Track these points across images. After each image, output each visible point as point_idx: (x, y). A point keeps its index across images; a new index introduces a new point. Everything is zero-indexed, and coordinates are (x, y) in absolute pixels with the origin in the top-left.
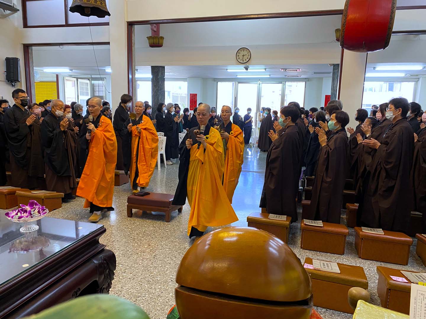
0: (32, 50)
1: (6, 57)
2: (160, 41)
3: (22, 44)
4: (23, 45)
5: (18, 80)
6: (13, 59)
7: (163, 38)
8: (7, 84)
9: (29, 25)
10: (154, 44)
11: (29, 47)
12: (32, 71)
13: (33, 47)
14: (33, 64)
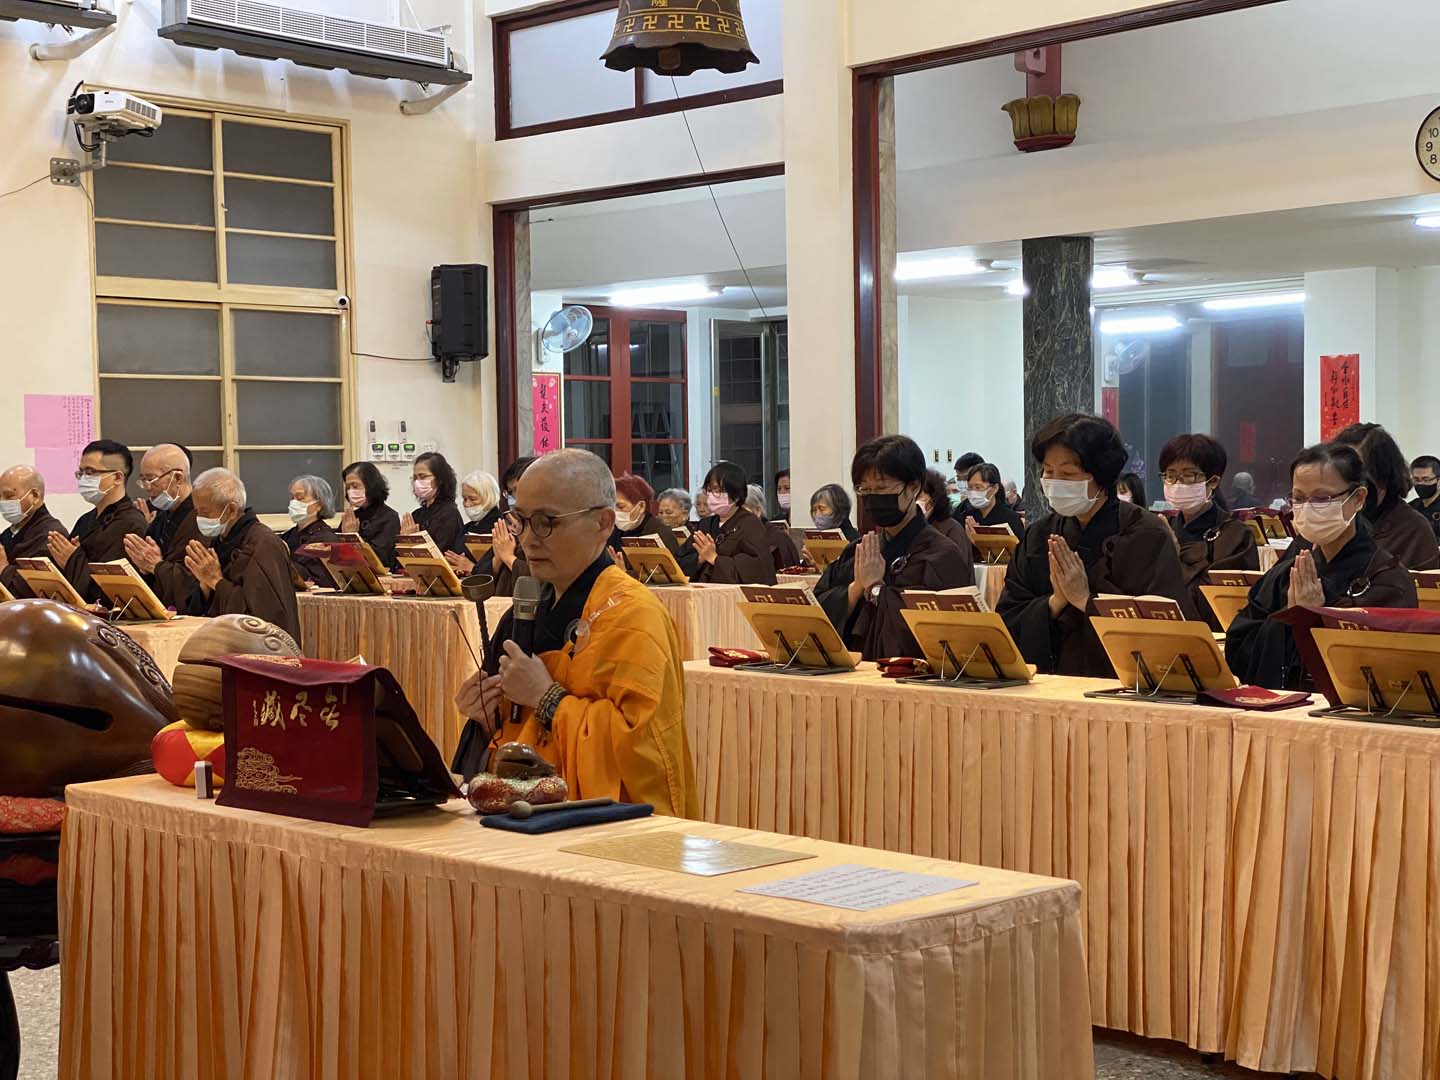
0: (527, 223)
1: (435, 266)
2: (1062, 117)
3: (488, 203)
4: (491, 208)
6: (470, 269)
7: (1078, 102)
9: (517, 122)
10: (1032, 135)
11: (516, 214)
12: (525, 311)
13: (531, 212)
14: (528, 279)
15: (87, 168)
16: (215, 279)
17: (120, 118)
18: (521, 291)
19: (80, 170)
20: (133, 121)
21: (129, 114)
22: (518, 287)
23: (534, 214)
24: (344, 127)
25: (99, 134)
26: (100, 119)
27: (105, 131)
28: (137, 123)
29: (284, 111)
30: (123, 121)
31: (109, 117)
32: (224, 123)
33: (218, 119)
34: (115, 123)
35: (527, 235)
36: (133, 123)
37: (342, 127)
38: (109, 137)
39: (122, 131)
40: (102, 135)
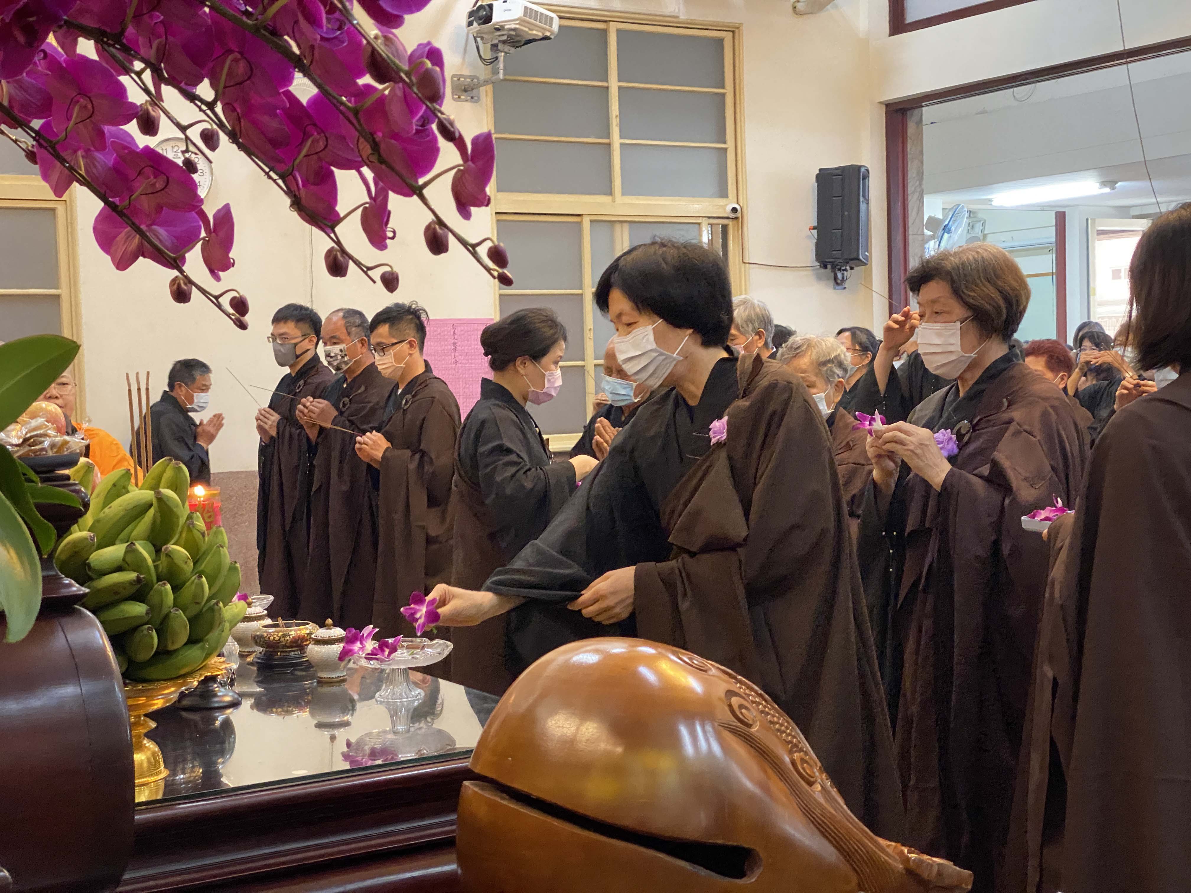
0: (920, 122)
1: (820, 170)
3: (881, 103)
4: (884, 108)
5: (858, 259)
6: (842, 171)
8: (819, 278)
9: (911, 17)
11: (909, 113)
12: (918, 213)
13: (924, 109)
14: (921, 179)
15: (486, 82)
16: (610, 192)
17: (517, 26)
18: (914, 192)
19: (479, 86)
20: (530, 29)
21: (528, 22)
22: (910, 188)
23: (928, 112)
24: (737, 31)
25: (498, 46)
26: (498, 29)
27: (504, 42)
28: (534, 32)
29: (677, 17)
30: (522, 30)
31: (506, 27)
32: (618, 31)
33: (613, 28)
34: (513, 33)
35: (920, 134)
36: (530, 32)
37: (734, 31)
38: (507, 48)
39: (519, 41)
40: (500, 47)
